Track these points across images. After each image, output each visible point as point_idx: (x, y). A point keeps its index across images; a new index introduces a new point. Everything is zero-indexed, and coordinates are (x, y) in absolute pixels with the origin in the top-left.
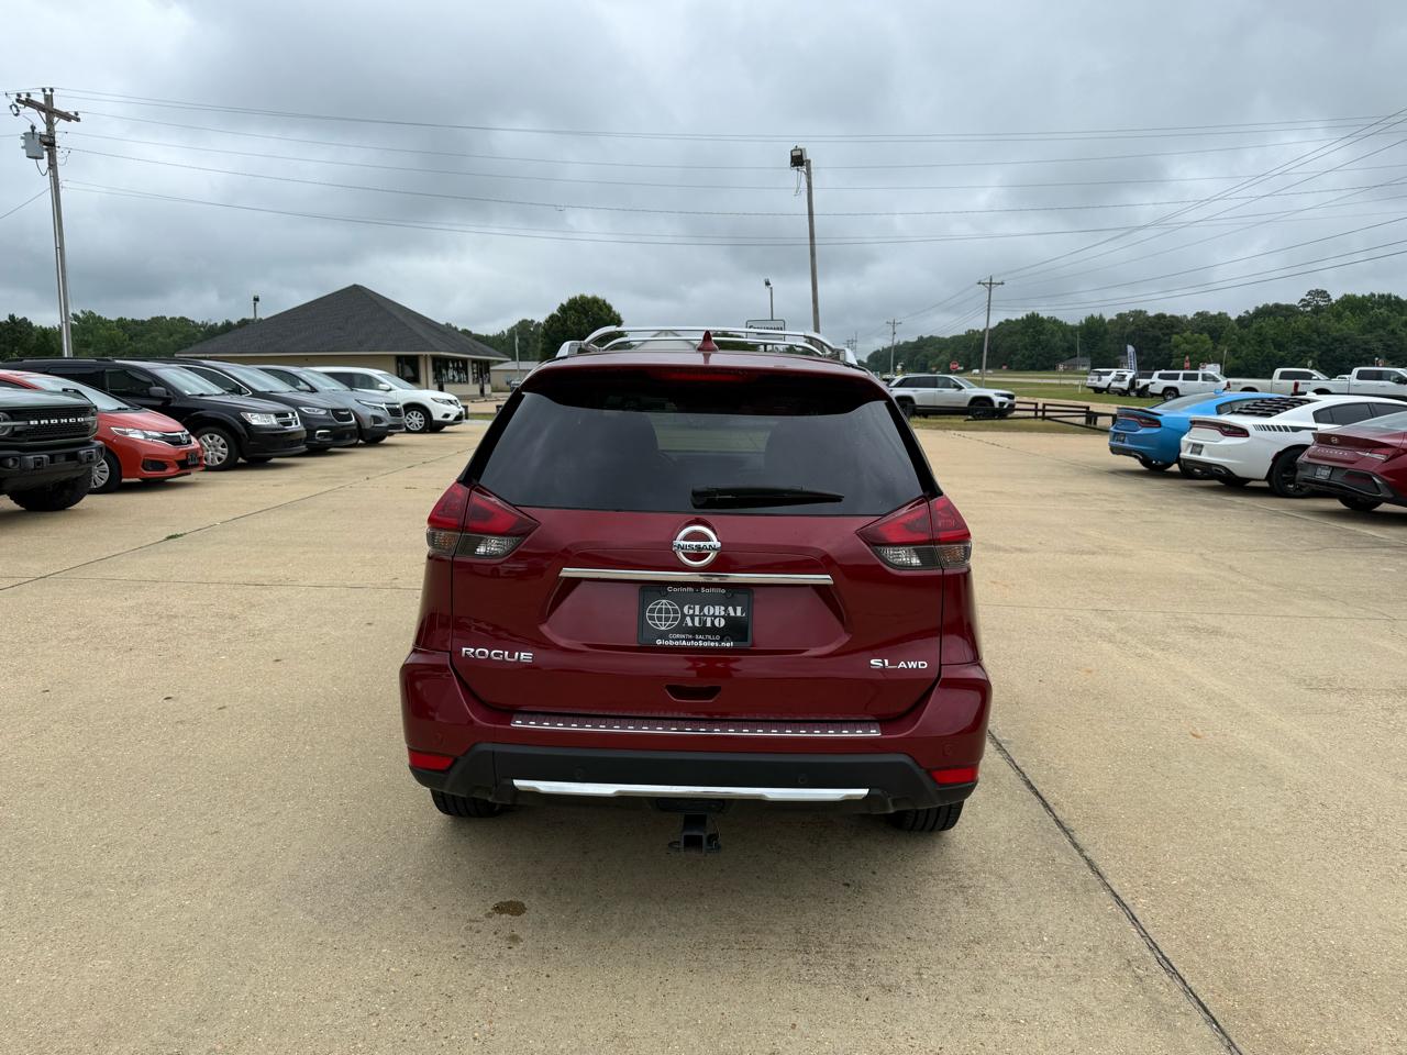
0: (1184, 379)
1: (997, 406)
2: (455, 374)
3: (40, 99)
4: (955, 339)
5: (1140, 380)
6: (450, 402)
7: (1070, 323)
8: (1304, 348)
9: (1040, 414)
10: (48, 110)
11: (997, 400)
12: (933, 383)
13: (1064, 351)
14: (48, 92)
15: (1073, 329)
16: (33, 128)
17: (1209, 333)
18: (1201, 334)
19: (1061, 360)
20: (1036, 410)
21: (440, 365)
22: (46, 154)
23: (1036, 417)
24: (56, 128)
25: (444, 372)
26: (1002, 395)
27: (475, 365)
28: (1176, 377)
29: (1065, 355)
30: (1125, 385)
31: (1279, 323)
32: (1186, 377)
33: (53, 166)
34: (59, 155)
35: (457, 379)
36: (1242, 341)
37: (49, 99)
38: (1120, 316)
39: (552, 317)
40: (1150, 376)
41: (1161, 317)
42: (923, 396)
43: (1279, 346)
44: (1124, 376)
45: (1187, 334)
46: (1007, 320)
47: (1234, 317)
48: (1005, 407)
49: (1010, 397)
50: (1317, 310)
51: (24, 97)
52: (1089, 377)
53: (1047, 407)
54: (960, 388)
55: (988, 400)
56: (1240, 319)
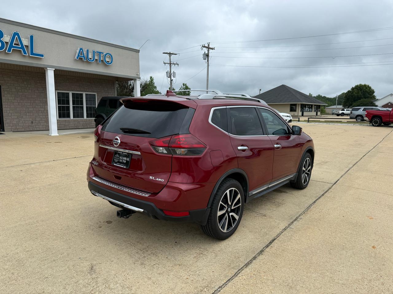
2: (308, 109)
3: (207, 45)
6: (288, 116)
10: (208, 48)
14: (209, 44)
16: (205, 52)
21: (303, 106)
22: (207, 58)
24: (210, 52)
25: (304, 108)
27: (315, 106)
33: (208, 61)
34: (209, 58)
35: (308, 110)
37: (209, 45)
39: (349, 91)
51: (203, 45)
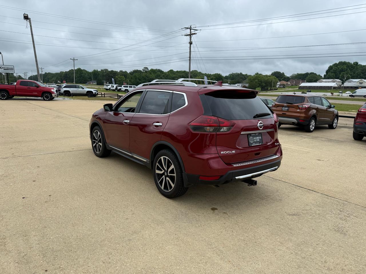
0: (129, 87)
1: (94, 93)
4: (57, 74)
5: (118, 87)
7: (89, 71)
8: (145, 81)
9: (103, 96)
11: (94, 92)
12: (75, 87)
13: (88, 79)
15: (90, 73)
17: (124, 76)
18: (122, 76)
19: (88, 81)
20: (102, 95)
23: (102, 97)
26: (95, 91)
28: (127, 87)
29: (89, 80)
30: (114, 88)
31: (139, 74)
32: (130, 87)
36: (132, 78)
38: (102, 70)
40: (121, 87)
41: (112, 71)
42: (72, 91)
43: (140, 80)
44: (114, 86)
45: (119, 76)
46: (72, 69)
47: (128, 72)
48: (96, 94)
49: (97, 91)
50: (146, 72)
52: (104, 86)
53: (105, 94)
54: (83, 88)
55: (92, 92)
56: (130, 73)
